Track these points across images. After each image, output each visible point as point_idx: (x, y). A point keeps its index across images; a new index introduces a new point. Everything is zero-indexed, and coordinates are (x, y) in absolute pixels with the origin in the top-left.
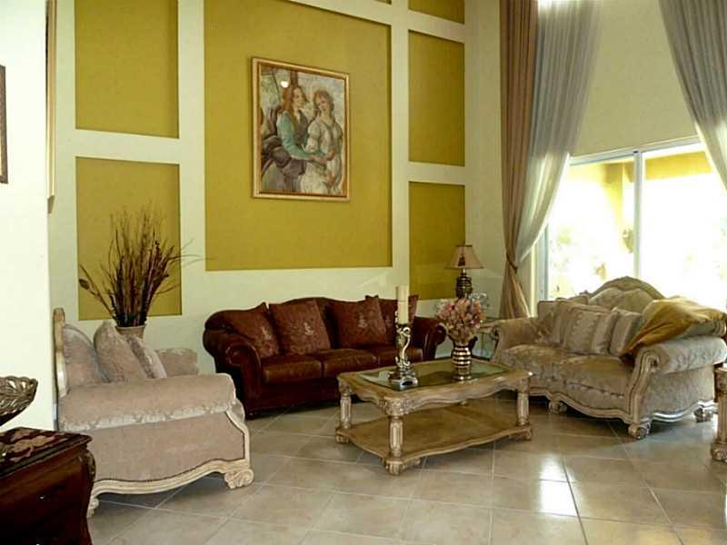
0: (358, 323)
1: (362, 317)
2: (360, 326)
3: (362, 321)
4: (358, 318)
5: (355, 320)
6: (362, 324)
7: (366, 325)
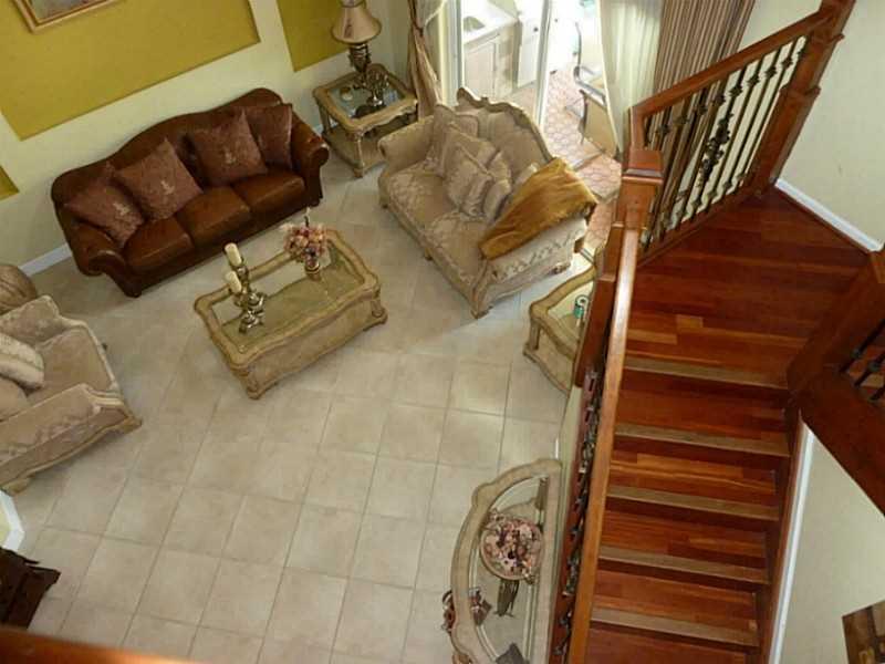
0: (224, 158)
1: (227, 149)
2: (229, 162)
3: (228, 155)
4: (223, 153)
5: (220, 156)
6: (229, 158)
7: (234, 160)
